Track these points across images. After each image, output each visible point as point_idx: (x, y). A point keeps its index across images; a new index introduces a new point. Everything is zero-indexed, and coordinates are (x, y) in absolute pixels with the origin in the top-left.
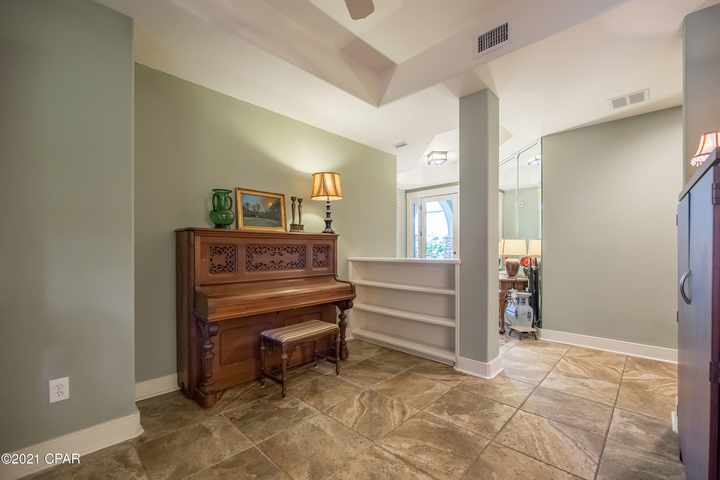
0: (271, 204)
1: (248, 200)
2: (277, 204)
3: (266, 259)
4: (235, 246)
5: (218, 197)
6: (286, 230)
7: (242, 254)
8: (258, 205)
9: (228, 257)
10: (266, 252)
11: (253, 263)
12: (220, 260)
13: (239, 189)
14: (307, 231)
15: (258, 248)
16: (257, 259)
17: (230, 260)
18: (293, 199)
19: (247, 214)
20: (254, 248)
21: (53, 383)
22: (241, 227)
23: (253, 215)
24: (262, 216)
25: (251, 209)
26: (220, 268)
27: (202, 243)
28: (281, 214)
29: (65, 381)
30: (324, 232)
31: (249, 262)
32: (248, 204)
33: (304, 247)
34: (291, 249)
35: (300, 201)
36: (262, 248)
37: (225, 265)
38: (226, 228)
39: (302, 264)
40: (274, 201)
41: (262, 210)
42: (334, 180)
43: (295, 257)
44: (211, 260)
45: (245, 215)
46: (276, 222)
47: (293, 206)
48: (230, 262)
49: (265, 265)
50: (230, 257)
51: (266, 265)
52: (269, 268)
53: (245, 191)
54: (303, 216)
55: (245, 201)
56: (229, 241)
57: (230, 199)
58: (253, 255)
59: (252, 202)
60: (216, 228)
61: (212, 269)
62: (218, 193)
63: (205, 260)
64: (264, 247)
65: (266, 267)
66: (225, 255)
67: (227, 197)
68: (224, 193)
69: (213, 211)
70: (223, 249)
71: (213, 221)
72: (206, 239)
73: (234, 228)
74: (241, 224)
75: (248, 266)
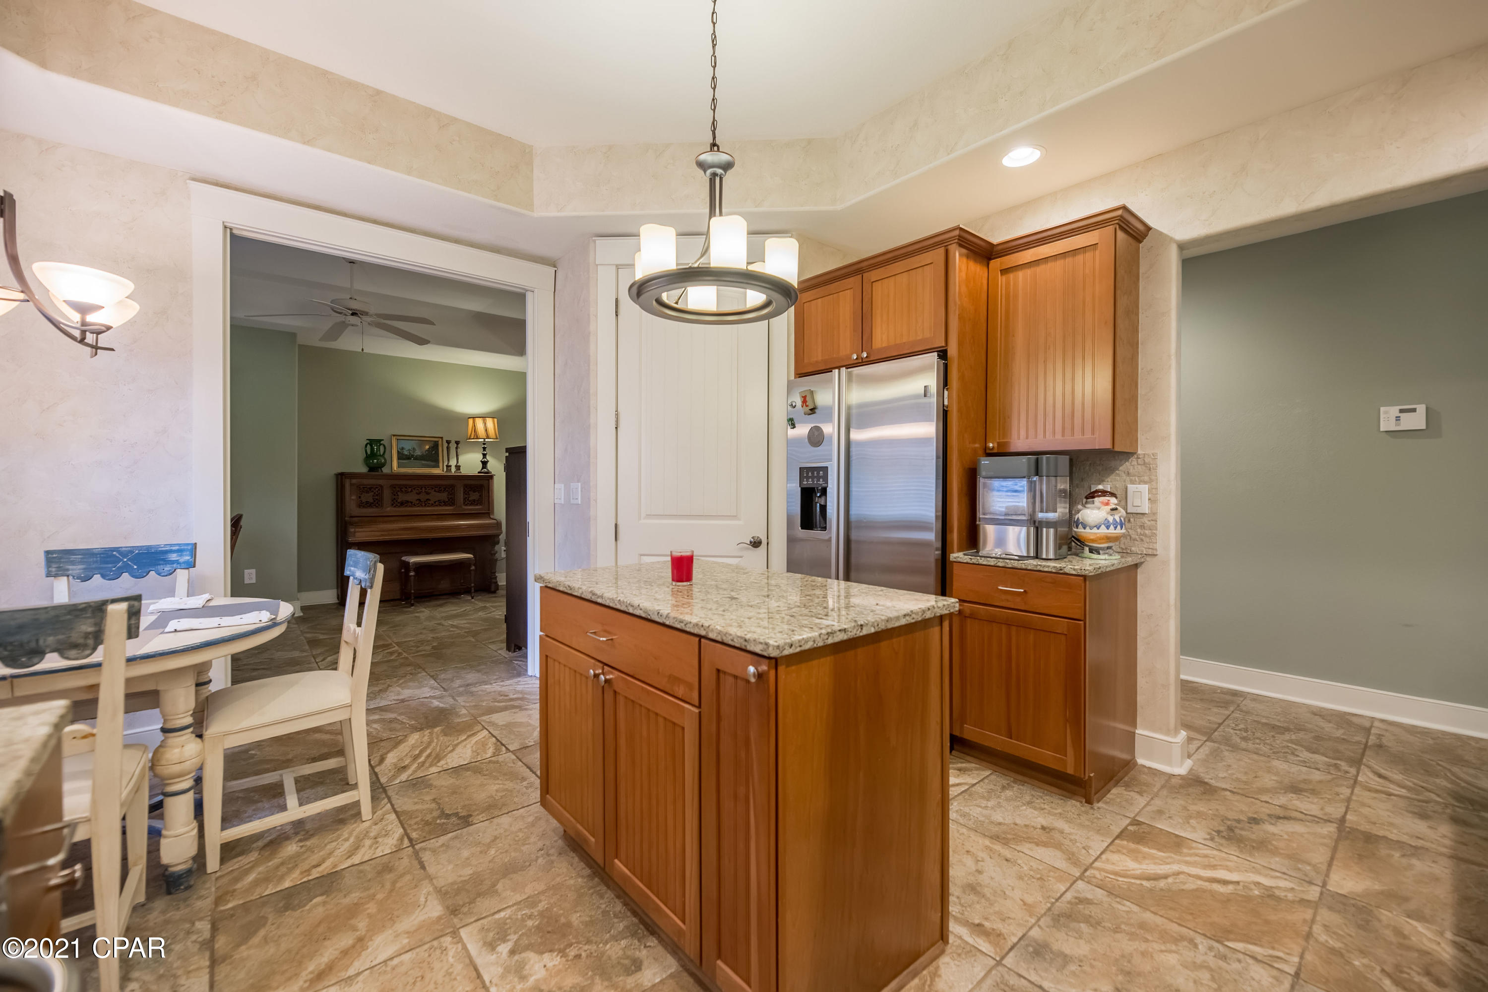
0: (427, 447)
1: (403, 444)
2: (435, 446)
3: (412, 497)
4: (381, 486)
5: (371, 446)
6: (443, 471)
7: (387, 494)
8: (414, 449)
9: (375, 495)
10: (411, 491)
11: (399, 501)
12: (368, 497)
13: (394, 435)
14: (464, 471)
15: (406, 488)
16: (402, 497)
17: (376, 498)
18: (448, 442)
19: (401, 456)
20: (399, 487)
21: (246, 571)
22: (395, 469)
23: (408, 458)
24: (416, 458)
25: (406, 453)
26: (368, 505)
27: (351, 485)
28: (438, 456)
29: (253, 571)
30: (479, 473)
31: (395, 499)
32: (403, 449)
33: (453, 487)
34: (439, 489)
35: (457, 443)
36: (408, 488)
37: (372, 501)
38: (378, 471)
39: (451, 502)
40: (432, 444)
41: (418, 453)
42: (485, 424)
43: (444, 496)
44: (360, 497)
45: (399, 459)
46: (433, 464)
47: (448, 448)
50: (377, 495)
51: (411, 502)
52: (415, 505)
53: (400, 437)
54: (461, 458)
55: (401, 446)
56: (381, 482)
57: (384, 446)
58: (399, 493)
59: (408, 446)
60: (369, 471)
61: (361, 505)
62: (371, 442)
63: (353, 497)
64: (410, 486)
65: (412, 504)
66: (372, 493)
67: (381, 444)
68: (378, 442)
69: (367, 457)
70: (370, 489)
71: (367, 465)
72: (354, 481)
73: (386, 470)
74: (395, 466)
75: (395, 503)
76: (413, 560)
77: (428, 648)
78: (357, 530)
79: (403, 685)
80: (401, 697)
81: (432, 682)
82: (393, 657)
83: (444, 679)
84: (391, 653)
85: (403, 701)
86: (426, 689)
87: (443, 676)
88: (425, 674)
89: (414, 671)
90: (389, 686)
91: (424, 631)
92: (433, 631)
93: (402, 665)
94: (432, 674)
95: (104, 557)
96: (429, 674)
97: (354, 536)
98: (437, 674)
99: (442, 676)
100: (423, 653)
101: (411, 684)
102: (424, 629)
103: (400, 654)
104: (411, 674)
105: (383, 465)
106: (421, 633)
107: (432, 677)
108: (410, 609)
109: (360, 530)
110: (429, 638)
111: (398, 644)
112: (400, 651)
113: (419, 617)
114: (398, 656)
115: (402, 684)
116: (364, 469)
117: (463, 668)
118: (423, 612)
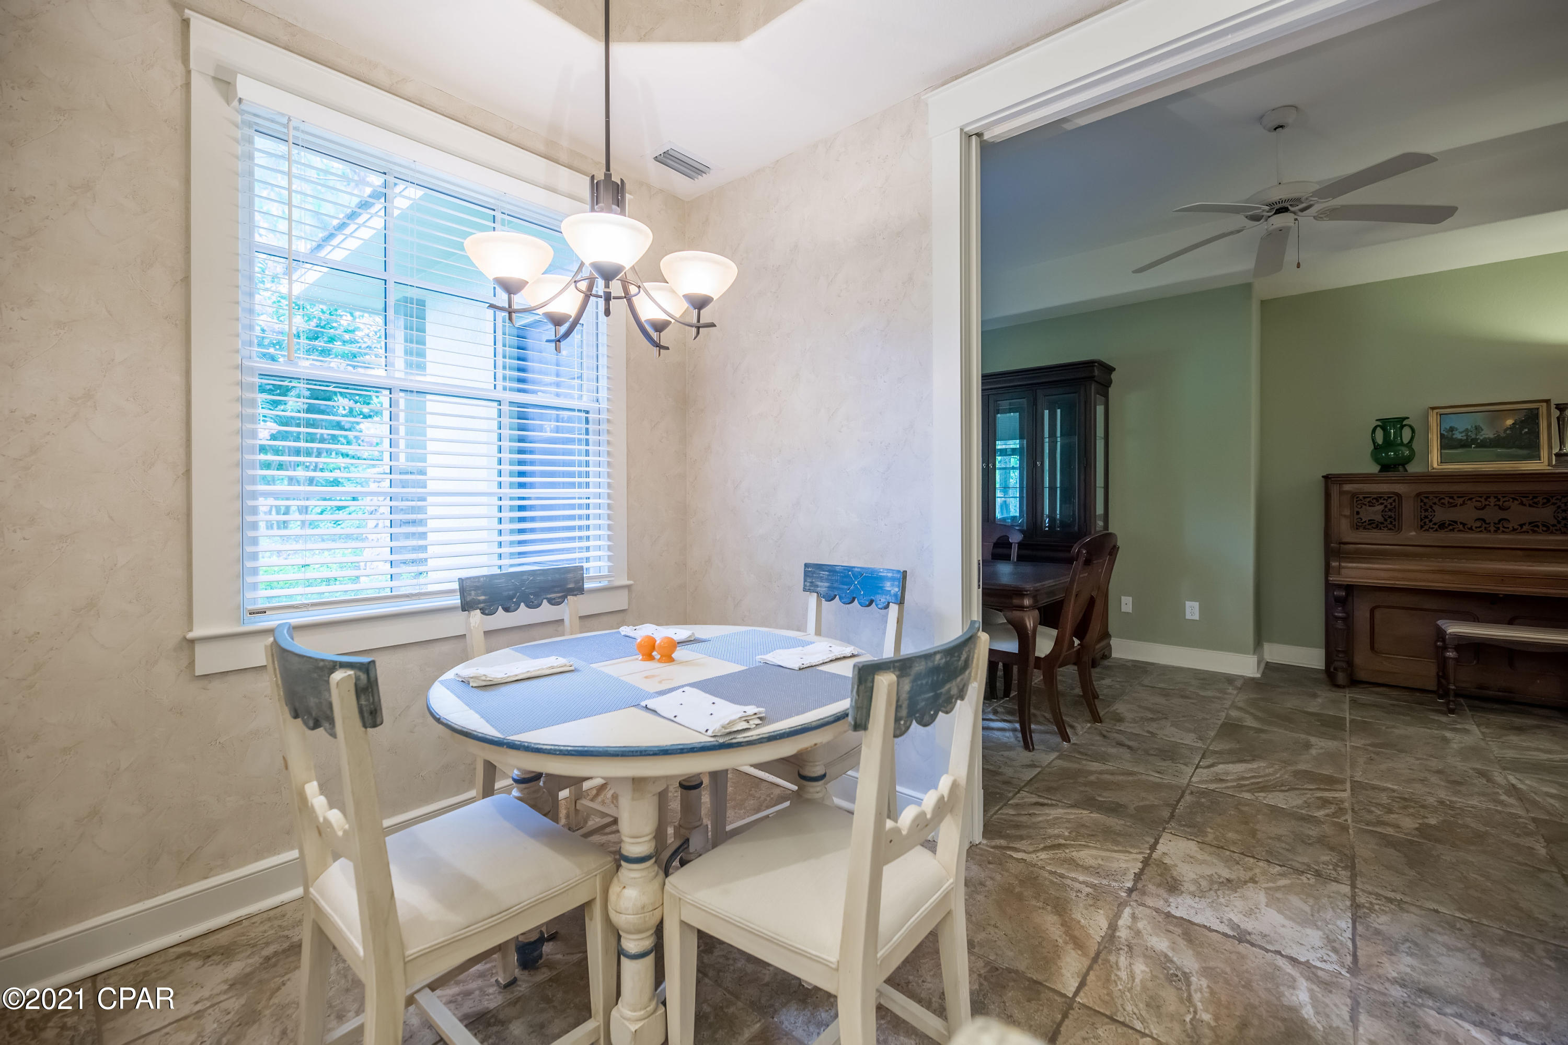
0: (1512, 421)
1: (1453, 421)
2: (1530, 418)
3: (1467, 513)
4: (1401, 495)
5: (1385, 429)
6: (1549, 465)
7: (1409, 510)
8: (1480, 427)
9: (1387, 509)
10: (1464, 503)
11: (1436, 520)
12: (1374, 512)
13: (1433, 408)
15: (1447, 499)
17: (1390, 513)
18: (1561, 407)
19: (1448, 442)
20: (1436, 497)
22: (1435, 465)
23: (1464, 444)
24: (1483, 445)
25: (1458, 436)
26: (1373, 525)
27: (1342, 493)
28: (1538, 436)
29: (1196, 604)
31: (1426, 517)
32: (1451, 429)
36: (1455, 498)
37: (1381, 519)
38: (1397, 471)
40: (1522, 415)
41: (1488, 434)
43: (1545, 512)
44: (1358, 513)
45: (1443, 447)
46: (1524, 452)
47: (1561, 420)
48: (1390, 517)
49: (1461, 523)
50: (1390, 510)
51: (1464, 525)
52: (1471, 529)
55: (1447, 426)
56: (1400, 488)
57: (1413, 431)
58: (1435, 507)
59: (1462, 425)
60: (1380, 471)
61: (1360, 525)
62: (1384, 424)
63: (1347, 512)
64: (1461, 495)
65: (1465, 527)
66: (1381, 507)
67: (1402, 427)
68: (1400, 422)
69: (1375, 448)
70: (1377, 499)
71: (1376, 460)
72: (1347, 487)
73: (1414, 468)
74: (1435, 461)
75: (1424, 524)
76: (1454, 628)
77: (1409, 823)
78: (1343, 564)
79: (1279, 895)
80: (1248, 925)
81: (1345, 923)
82: (1320, 814)
83: (1378, 932)
84: (1325, 802)
85: (1242, 937)
86: (1314, 936)
87: (1381, 921)
88: (1346, 889)
89: (1329, 870)
90: (1253, 880)
91: (1434, 779)
92: (1455, 784)
93: (1322, 841)
94: (1362, 899)
95: (843, 577)
96: (1353, 898)
97: (1339, 573)
98: (1371, 909)
99: (1384, 918)
100: (1390, 831)
101: (1296, 901)
102: (1439, 772)
103: (1341, 811)
104: (1318, 874)
105: (1409, 460)
106: (1423, 781)
107: (1355, 906)
108: (1444, 719)
109: (1350, 565)
110: (1431, 800)
111: (1357, 787)
112: (1347, 805)
113: (1445, 740)
114: (1334, 815)
115: (1278, 889)
116: (1374, 469)
117: (1451, 925)
118: (1467, 731)
